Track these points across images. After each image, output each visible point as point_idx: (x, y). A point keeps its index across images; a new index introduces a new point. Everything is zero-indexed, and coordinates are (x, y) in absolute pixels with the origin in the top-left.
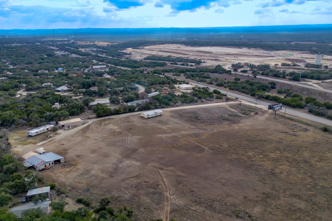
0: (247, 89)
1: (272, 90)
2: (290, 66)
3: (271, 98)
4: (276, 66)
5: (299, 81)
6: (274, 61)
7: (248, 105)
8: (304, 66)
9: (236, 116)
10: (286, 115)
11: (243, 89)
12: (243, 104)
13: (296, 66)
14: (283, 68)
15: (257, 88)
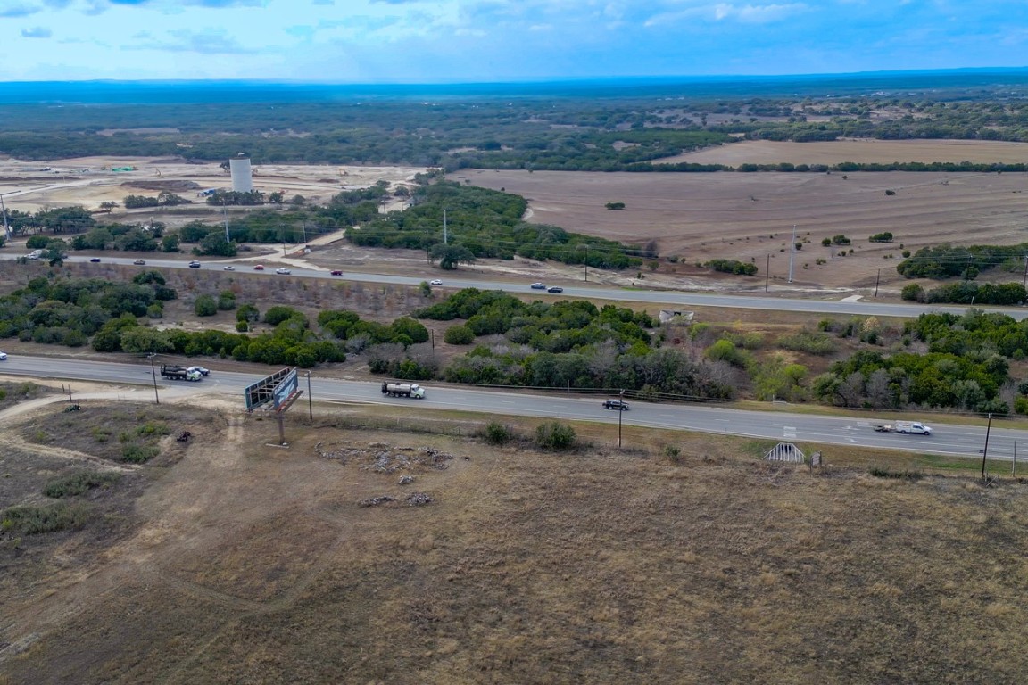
0: (61, 322)
1: (168, 305)
2: (156, 205)
3: (194, 346)
4: (109, 211)
5: (232, 254)
6: (88, 192)
7: (112, 402)
8: (204, 200)
9: (92, 486)
10: (317, 411)
11: (41, 328)
12: (85, 401)
13: (179, 203)
14: (136, 214)
15: (108, 312)
